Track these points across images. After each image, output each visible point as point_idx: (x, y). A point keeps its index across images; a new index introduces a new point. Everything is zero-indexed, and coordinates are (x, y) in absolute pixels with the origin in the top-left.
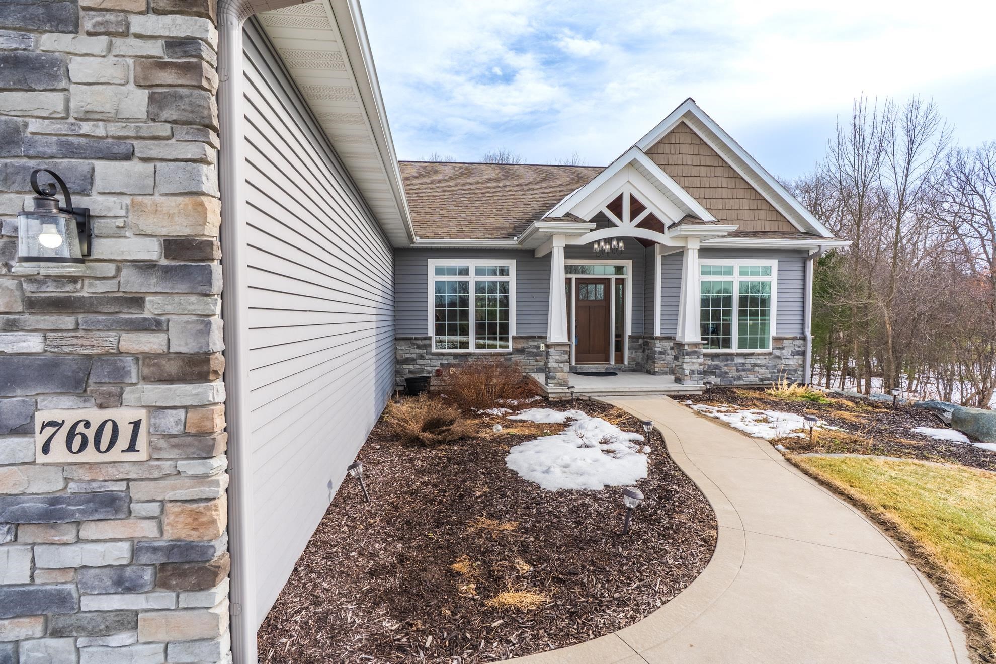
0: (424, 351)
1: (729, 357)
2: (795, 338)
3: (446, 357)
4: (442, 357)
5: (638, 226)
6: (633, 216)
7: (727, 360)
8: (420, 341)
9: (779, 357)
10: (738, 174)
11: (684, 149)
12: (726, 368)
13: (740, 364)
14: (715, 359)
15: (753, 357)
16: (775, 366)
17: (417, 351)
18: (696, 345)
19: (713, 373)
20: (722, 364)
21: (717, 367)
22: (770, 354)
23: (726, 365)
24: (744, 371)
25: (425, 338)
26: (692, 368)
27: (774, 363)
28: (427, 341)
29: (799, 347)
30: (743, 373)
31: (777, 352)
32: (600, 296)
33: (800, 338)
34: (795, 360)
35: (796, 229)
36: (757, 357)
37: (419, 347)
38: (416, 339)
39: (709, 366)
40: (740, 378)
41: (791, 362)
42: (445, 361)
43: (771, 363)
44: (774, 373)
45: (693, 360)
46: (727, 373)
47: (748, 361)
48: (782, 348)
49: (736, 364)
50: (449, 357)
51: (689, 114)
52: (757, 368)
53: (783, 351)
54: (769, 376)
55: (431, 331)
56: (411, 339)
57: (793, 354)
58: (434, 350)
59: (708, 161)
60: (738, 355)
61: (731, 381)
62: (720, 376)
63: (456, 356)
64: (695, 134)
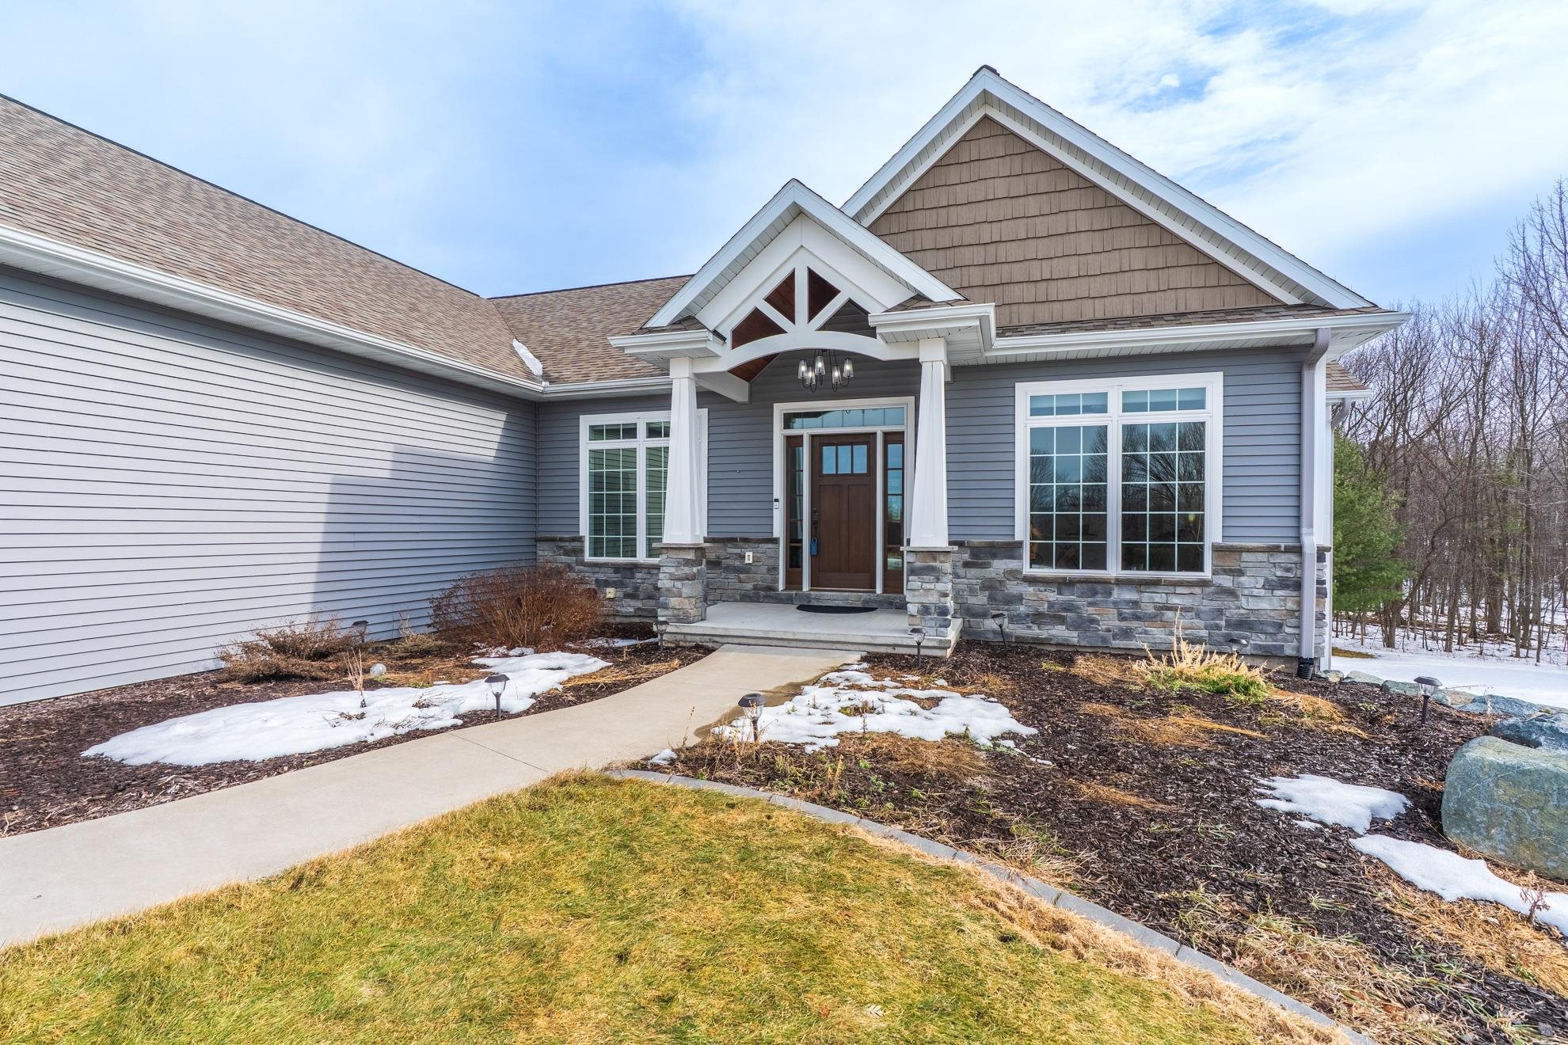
0: (572, 559)
1: (1099, 587)
2: (1273, 550)
3: (602, 570)
4: (597, 569)
5: (825, 327)
6: (814, 309)
7: (1095, 593)
8: (567, 544)
9: (1231, 593)
10: (1116, 198)
11: (991, 168)
12: (1091, 610)
13: (1128, 602)
14: (1065, 589)
15: (1160, 589)
16: (1220, 612)
17: (564, 558)
18: (933, 554)
19: (1061, 620)
20: (1081, 602)
21: (1070, 607)
22: (1203, 584)
23: (1090, 604)
24: (1137, 618)
25: (574, 540)
26: (925, 600)
27: (1215, 604)
28: (576, 544)
29: (1288, 570)
30: (1134, 624)
31: (1226, 581)
32: (861, 468)
33: (1288, 550)
34: (1275, 601)
35: (1273, 298)
36: (1171, 589)
37: (567, 553)
38: (561, 540)
39: (1051, 605)
40: (1127, 634)
41: (1264, 605)
42: (601, 577)
43: (1208, 605)
44: (1218, 627)
45: (926, 586)
46: (1093, 621)
47: (1146, 597)
48: (1240, 573)
49: (1116, 604)
50: (606, 569)
51: (986, 97)
52: (1169, 614)
53: (1242, 579)
54: (1204, 633)
55: (584, 529)
56: (553, 540)
57: (1271, 586)
58: (588, 558)
59: (1043, 183)
60: (1119, 582)
61: (1104, 640)
62: (1074, 626)
63: (617, 568)
64: (1013, 134)
